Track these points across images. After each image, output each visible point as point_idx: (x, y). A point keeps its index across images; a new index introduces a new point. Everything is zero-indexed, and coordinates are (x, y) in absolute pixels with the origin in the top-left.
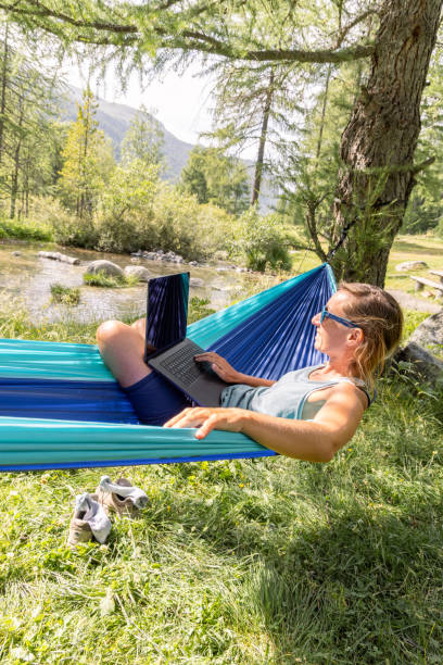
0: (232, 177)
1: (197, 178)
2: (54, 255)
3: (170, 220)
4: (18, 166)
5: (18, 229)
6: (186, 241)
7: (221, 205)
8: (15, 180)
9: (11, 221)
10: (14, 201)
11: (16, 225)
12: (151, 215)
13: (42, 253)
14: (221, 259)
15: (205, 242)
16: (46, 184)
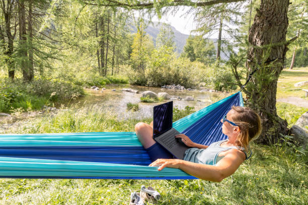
0: (207, 48)
1: (191, 50)
2: (129, 90)
3: (178, 71)
4: (114, 53)
5: (114, 80)
6: (186, 79)
7: (202, 61)
8: (113, 60)
9: (112, 76)
10: (113, 68)
11: (114, 78)
12: (169, 69)
13: (124, 89)
14: (202, 86)
15: (195, 79)
16: (125, 60)
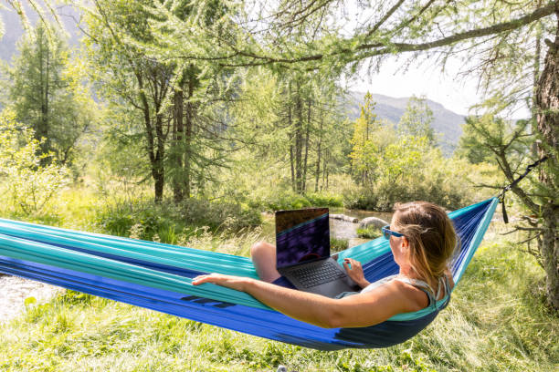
2: (339, 216)
3: (439, 181)
4: (320, 155)
5: (318, 200)
6: (456, 198)
8: (318, 166)
9: (315, 194)
10: (317, 180)
11: (318, 197)
12: (421, 179)
13: (331, 215)
16: (340, 165)
